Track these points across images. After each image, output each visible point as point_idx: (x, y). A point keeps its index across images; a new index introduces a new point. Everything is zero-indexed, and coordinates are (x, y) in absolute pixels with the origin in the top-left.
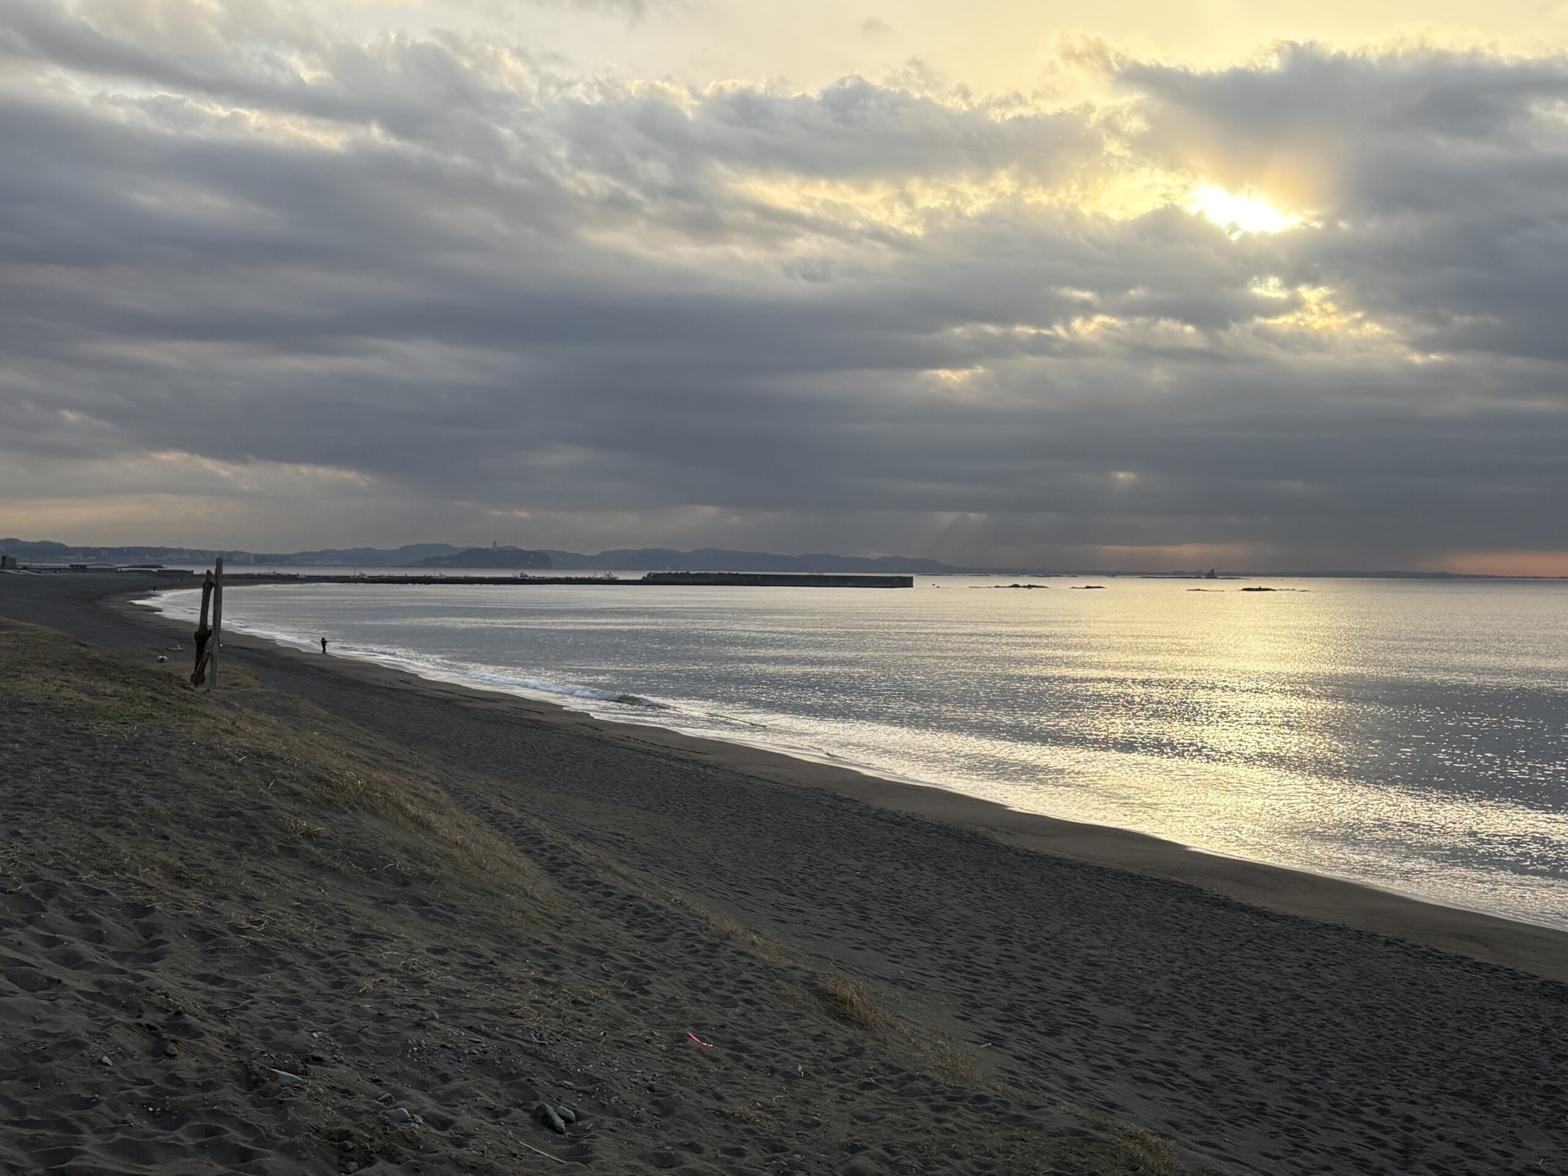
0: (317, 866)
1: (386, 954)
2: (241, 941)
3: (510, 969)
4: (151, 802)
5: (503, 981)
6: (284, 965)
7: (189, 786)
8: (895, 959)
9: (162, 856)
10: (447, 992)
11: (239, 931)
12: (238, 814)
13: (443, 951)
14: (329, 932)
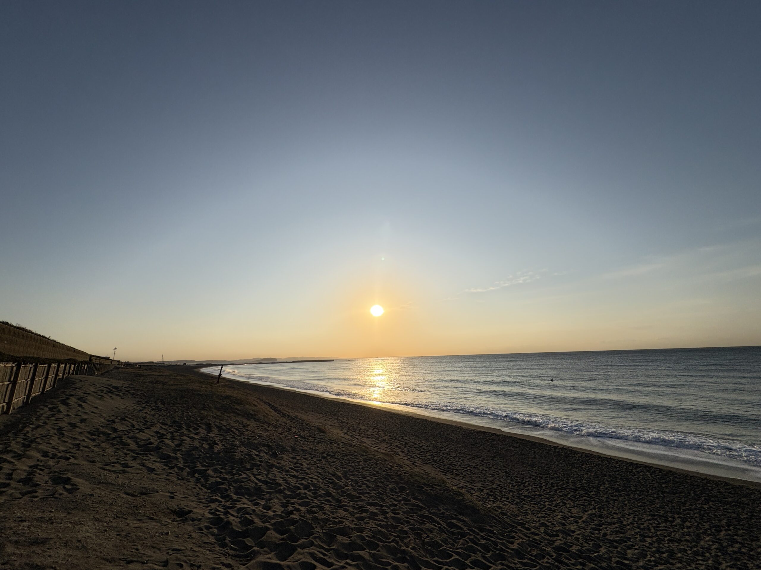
0: (239, 414)
1: (249, 428)
2: (224, 428)
3: (269, 429)
4: (210, 405)
5: (268, 431)
6: (232, 431)
7: (217, 402)
8: (331, 422)
9: (212, 414)
10: (259, 433)
11: (225, 426)
12: (225, 406)
13: (258, 427)
14: (239, 425)
